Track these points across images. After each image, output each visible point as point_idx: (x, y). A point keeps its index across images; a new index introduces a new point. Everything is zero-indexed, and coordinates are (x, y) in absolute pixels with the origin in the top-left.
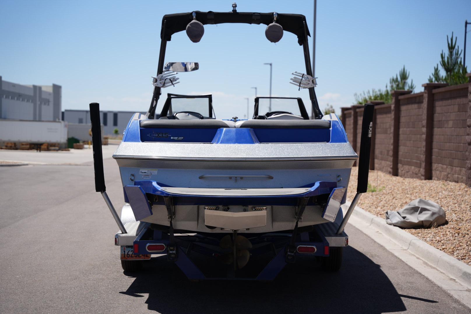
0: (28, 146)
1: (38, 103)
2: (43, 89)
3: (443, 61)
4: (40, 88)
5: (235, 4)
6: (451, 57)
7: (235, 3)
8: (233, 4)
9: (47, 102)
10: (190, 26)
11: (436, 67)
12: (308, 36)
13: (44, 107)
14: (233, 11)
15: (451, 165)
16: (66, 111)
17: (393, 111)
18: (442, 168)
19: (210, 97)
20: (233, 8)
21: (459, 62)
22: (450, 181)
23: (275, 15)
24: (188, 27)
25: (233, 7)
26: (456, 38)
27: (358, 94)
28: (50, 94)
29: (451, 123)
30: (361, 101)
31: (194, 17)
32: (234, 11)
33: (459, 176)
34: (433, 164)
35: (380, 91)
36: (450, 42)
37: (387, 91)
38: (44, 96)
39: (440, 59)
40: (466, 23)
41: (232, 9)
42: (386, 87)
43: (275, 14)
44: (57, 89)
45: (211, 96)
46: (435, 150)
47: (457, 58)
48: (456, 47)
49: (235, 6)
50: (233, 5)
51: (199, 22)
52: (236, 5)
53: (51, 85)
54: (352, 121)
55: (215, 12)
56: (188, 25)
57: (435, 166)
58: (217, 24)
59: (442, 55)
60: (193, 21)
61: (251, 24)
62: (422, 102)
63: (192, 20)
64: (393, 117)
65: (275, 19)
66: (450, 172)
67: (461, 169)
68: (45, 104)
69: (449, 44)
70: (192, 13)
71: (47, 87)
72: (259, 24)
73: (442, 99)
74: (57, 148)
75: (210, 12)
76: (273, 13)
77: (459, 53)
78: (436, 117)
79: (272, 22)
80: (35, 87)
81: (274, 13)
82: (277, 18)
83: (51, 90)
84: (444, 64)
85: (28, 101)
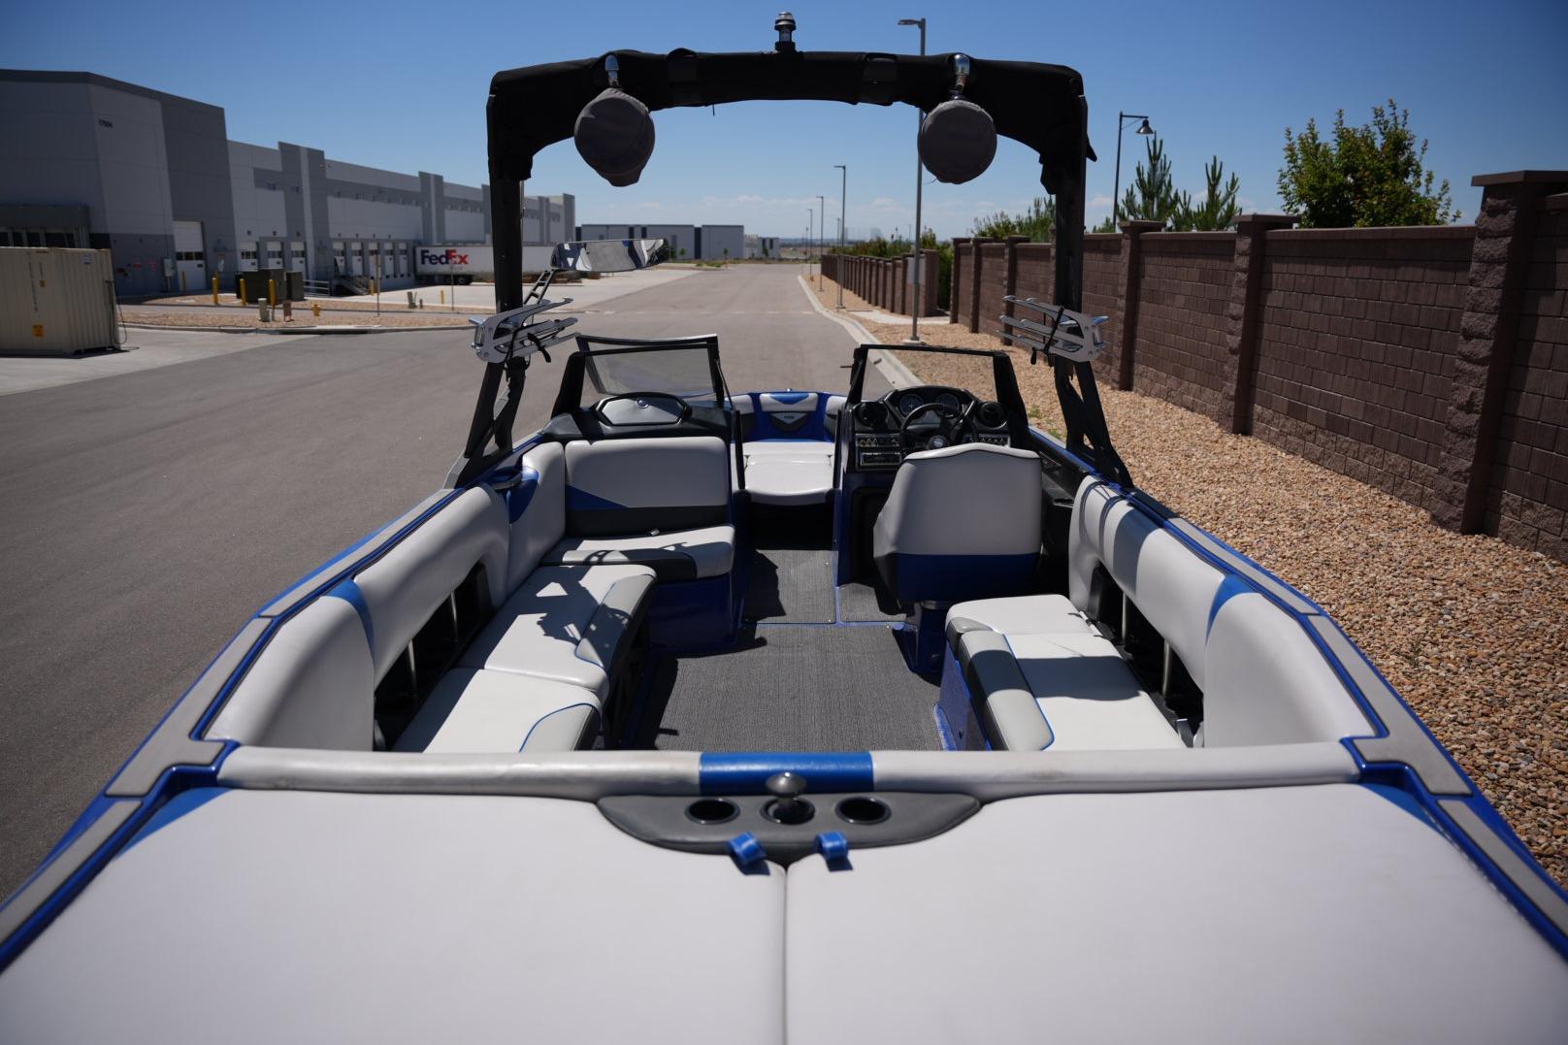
0: (530, 278)
1: (545, 219)
2: (552, 201)
3: (1141, 181)
4: (547, 200)
5: (788, 18)
6: (1154, 175)
7: (789, 14)
8: (778, 18)
9: (556, 217)
10: (592, 116)
11: (1130, 191)
12: (1088, 161)
13: (553, 224)
14: (778, 45)
15: (1179, 374)
16: (583, 226)
17: (1053, 258)
18: (1157, 376)
19: (712, 344)
20: (778, 33)
21: (1167, 182)
22: (1175, 404)
23: (960, 67)
24: (583, 119)
25: (778, 28)
26: (1161, 142)
27: (980, 219)
28: (560, 207)
29: (1180, 300)
30: (984, 230)
31: (613, 78)
32: (785, 46)
33: (1196, 400)
34: (1136, 365)
35: (1018, 217)
36: (1152, 148)
37: (1030, 218)
38: (552, 210)
39: (1136, 177)
40: (1121, 116)
41: (776, 37)
42: (1029, 211)
43: (961, 61)
44: (569, 200)
45: (714, 339)
46: (1141, 341)
47: (1164, 175)
48: (1162, 157)
49: (787, 27)
50: (778, 21)
51: (631, 99)
52: (793, 21)
53: (561, 194)
54: (973, 262)
55: (700, 54)
56: (583, 114)
57: (1139, 368)
58: (713, 103)
59: (1138, 169)
60: (607, 94)
61: (855, 103)
62: (1118, 252)
63: (601, 92)
64: (1053, 269)
65: (960, 83)
66: (1174, 387)
67: (1203, 388)
68: (554, 219)
69: (1150, 151)
70: (603, 59)
71: (556, 197)
72: (888, 103)
73: (1161, 254)
74: (565, 279)
75: (681, 53)
76: (952, 56)
77: (1167, 166)
78: (1146, 284)
79: (948, 98)
80: (541, 199)
81: (958, 57)
82: (967, 79)
83: (561, 202)
84: (1141, 184)
85: (532, 217)
